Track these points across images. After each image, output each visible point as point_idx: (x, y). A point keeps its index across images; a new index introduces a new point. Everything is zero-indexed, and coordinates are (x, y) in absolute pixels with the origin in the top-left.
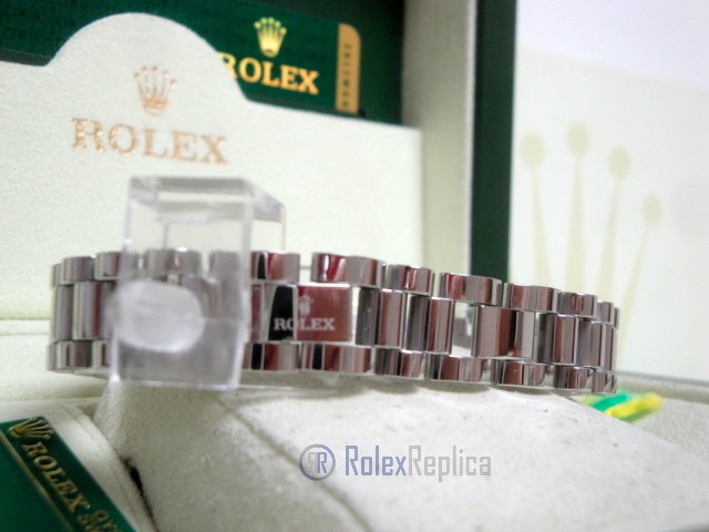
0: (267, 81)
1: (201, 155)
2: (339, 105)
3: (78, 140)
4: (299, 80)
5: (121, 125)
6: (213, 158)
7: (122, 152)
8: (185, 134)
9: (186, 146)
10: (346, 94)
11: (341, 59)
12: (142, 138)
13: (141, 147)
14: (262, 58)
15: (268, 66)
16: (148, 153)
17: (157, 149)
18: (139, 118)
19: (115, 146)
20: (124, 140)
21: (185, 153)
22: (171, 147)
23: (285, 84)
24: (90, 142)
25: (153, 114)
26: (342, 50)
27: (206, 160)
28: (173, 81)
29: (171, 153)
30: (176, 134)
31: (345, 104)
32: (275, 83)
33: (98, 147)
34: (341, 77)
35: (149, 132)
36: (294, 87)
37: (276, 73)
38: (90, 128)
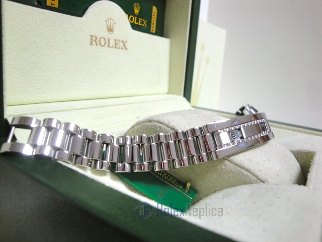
0: (135, 23)
1: (121, 47)
2: (151, 31)
3: (91, 42)
4: (143, 23)
5: (102, 37)
6: (124, 48)
7: (102, 46)
8: (118, 40)
9: (118, 44)
10: (153, 27)
11: (153, 16)
12: (107, 41)
13: (107, 45)
14: (134, 15)
15: (136, 18)
16: (109, 46)
17: (111, 45)
18: (107, 35)
19: (100, 44)
20: (103, 42)
21: (118, 46)
22: (114, 44)
23: (139, 24)
24: (94, 43)
25: (110, 34)
26: (153, 14)
27: (122, 48)
28: (115, 23)
29: (114, 46)
30: (116, 40)
31: (153, 30)
32: (137, 23)
33: (96, 44)
34: (152, 22)
35: (109, 40)
36: (141, 25)
37: (138, 21)
38: (94, 38)
